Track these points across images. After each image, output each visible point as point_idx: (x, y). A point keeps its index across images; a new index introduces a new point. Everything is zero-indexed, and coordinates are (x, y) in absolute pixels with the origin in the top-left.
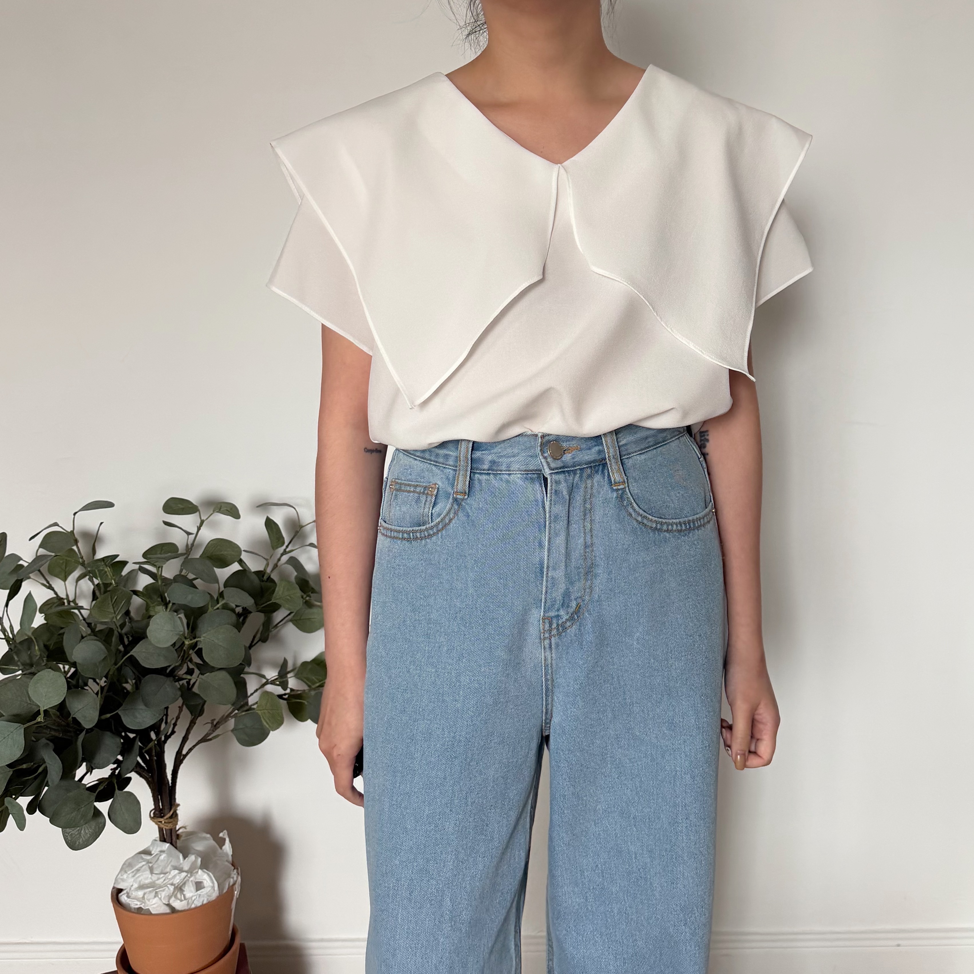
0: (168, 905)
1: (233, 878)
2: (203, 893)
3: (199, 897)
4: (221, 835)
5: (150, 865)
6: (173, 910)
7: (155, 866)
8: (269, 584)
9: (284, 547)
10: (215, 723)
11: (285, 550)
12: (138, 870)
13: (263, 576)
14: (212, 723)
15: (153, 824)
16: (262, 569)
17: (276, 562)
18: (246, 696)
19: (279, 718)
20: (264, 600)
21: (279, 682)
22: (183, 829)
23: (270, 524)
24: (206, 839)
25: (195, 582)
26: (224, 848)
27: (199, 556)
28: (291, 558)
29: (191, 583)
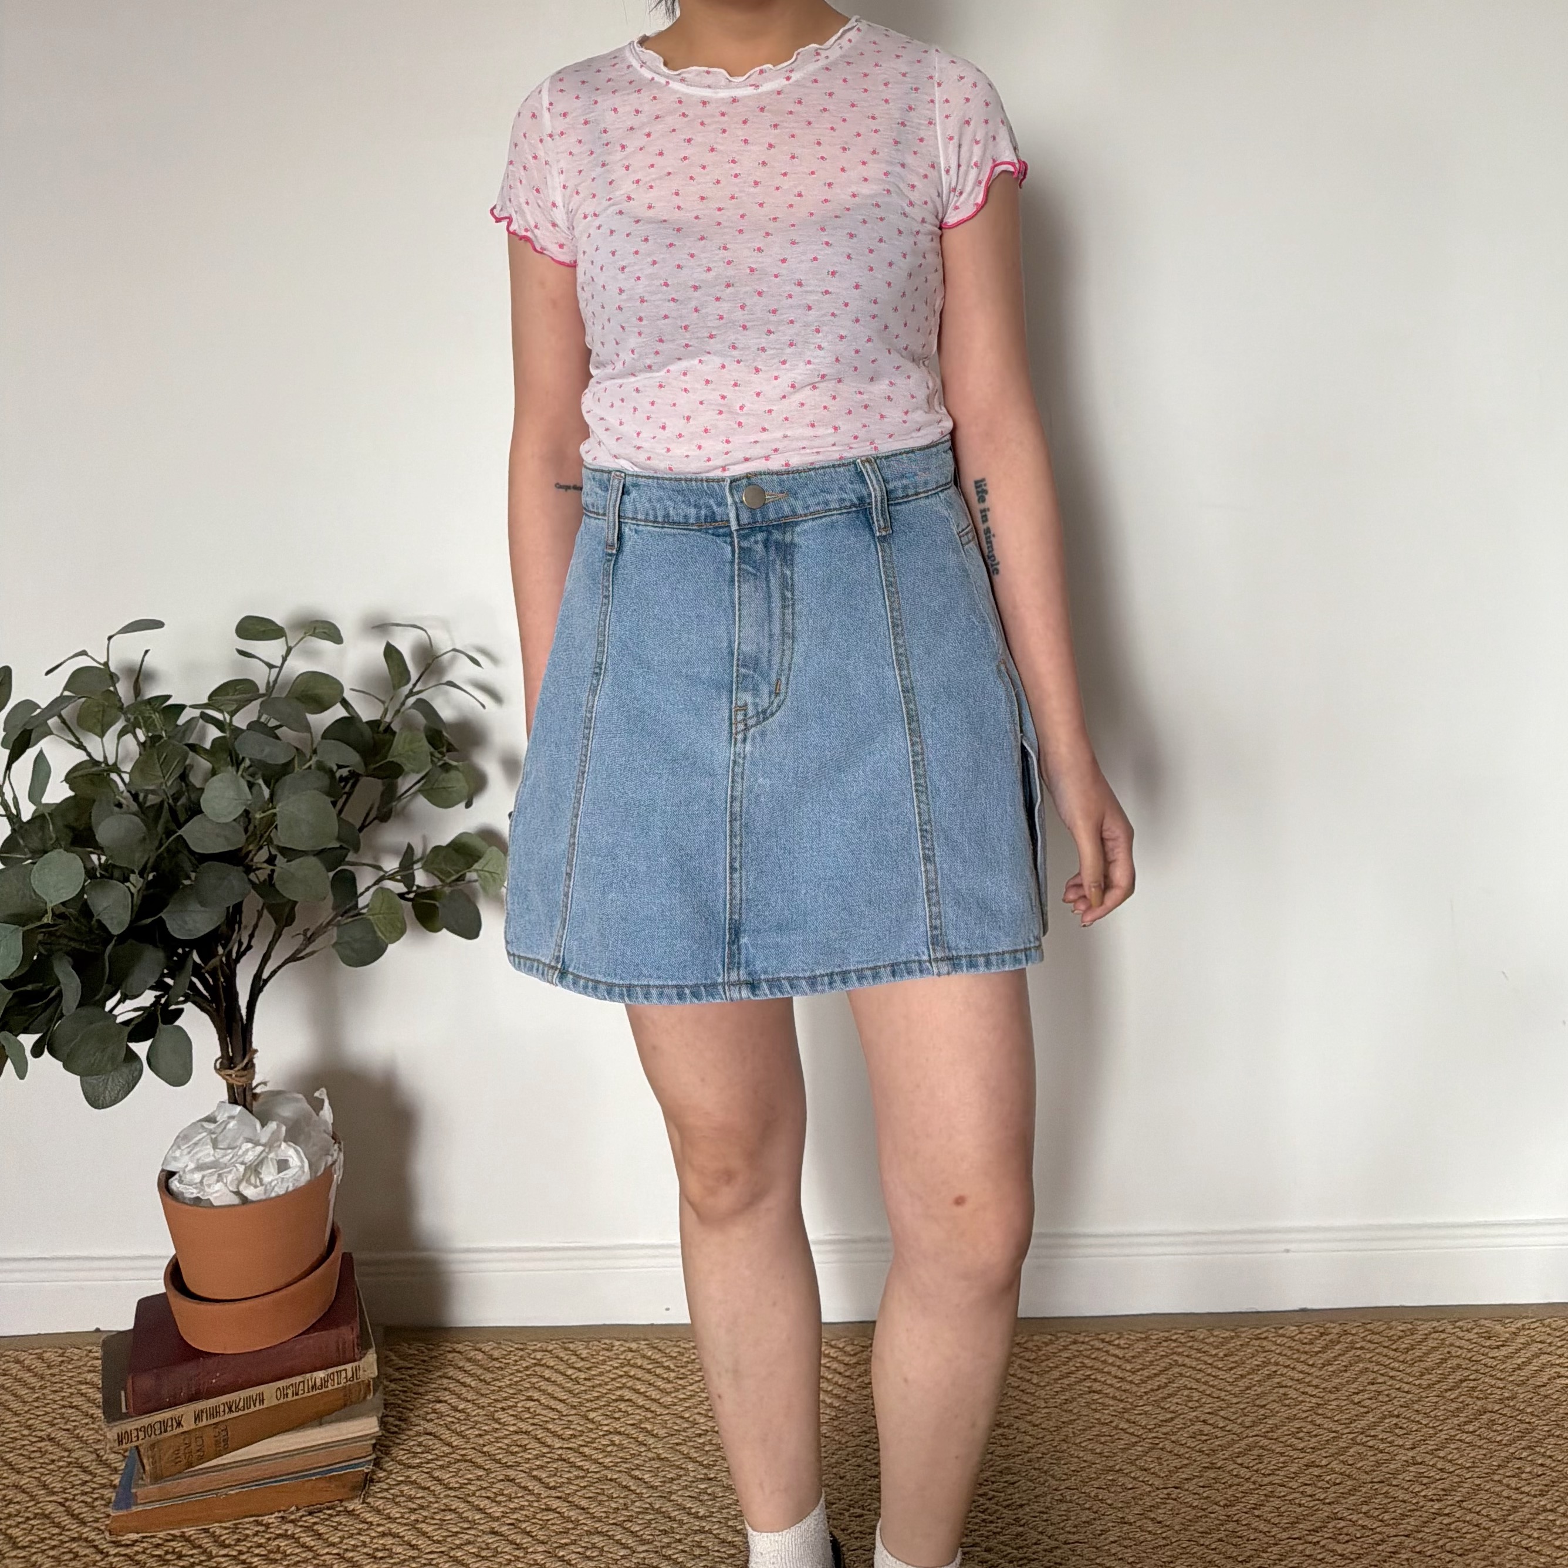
0: (238, 1193)
1: (332, 1155)
2: (288, 1176)
3: (282, 1181)
4: (317, 1094)
5: (214, 1136)
6: (245, 1200)
7: (220, 1138)
8: (387, 736)
9: (410, 686)
10: (309, 934)
11: (411, 691)
12: (196, 1144)
13: (379, 727)
14: (305, 934)
15: (220, 1078)
16: (378, 718)
17: (397, 707)
18: (355, 895)
19: (399, 925)
20: (378, 758)
21: (402, 877)
22: (262, 1086)
23: (391, 653)
24: (297, 1100)
25: (277, 731)
26: (321, 1113)
27: (284, 695)
28: (419, 700)
29: (272, 733)
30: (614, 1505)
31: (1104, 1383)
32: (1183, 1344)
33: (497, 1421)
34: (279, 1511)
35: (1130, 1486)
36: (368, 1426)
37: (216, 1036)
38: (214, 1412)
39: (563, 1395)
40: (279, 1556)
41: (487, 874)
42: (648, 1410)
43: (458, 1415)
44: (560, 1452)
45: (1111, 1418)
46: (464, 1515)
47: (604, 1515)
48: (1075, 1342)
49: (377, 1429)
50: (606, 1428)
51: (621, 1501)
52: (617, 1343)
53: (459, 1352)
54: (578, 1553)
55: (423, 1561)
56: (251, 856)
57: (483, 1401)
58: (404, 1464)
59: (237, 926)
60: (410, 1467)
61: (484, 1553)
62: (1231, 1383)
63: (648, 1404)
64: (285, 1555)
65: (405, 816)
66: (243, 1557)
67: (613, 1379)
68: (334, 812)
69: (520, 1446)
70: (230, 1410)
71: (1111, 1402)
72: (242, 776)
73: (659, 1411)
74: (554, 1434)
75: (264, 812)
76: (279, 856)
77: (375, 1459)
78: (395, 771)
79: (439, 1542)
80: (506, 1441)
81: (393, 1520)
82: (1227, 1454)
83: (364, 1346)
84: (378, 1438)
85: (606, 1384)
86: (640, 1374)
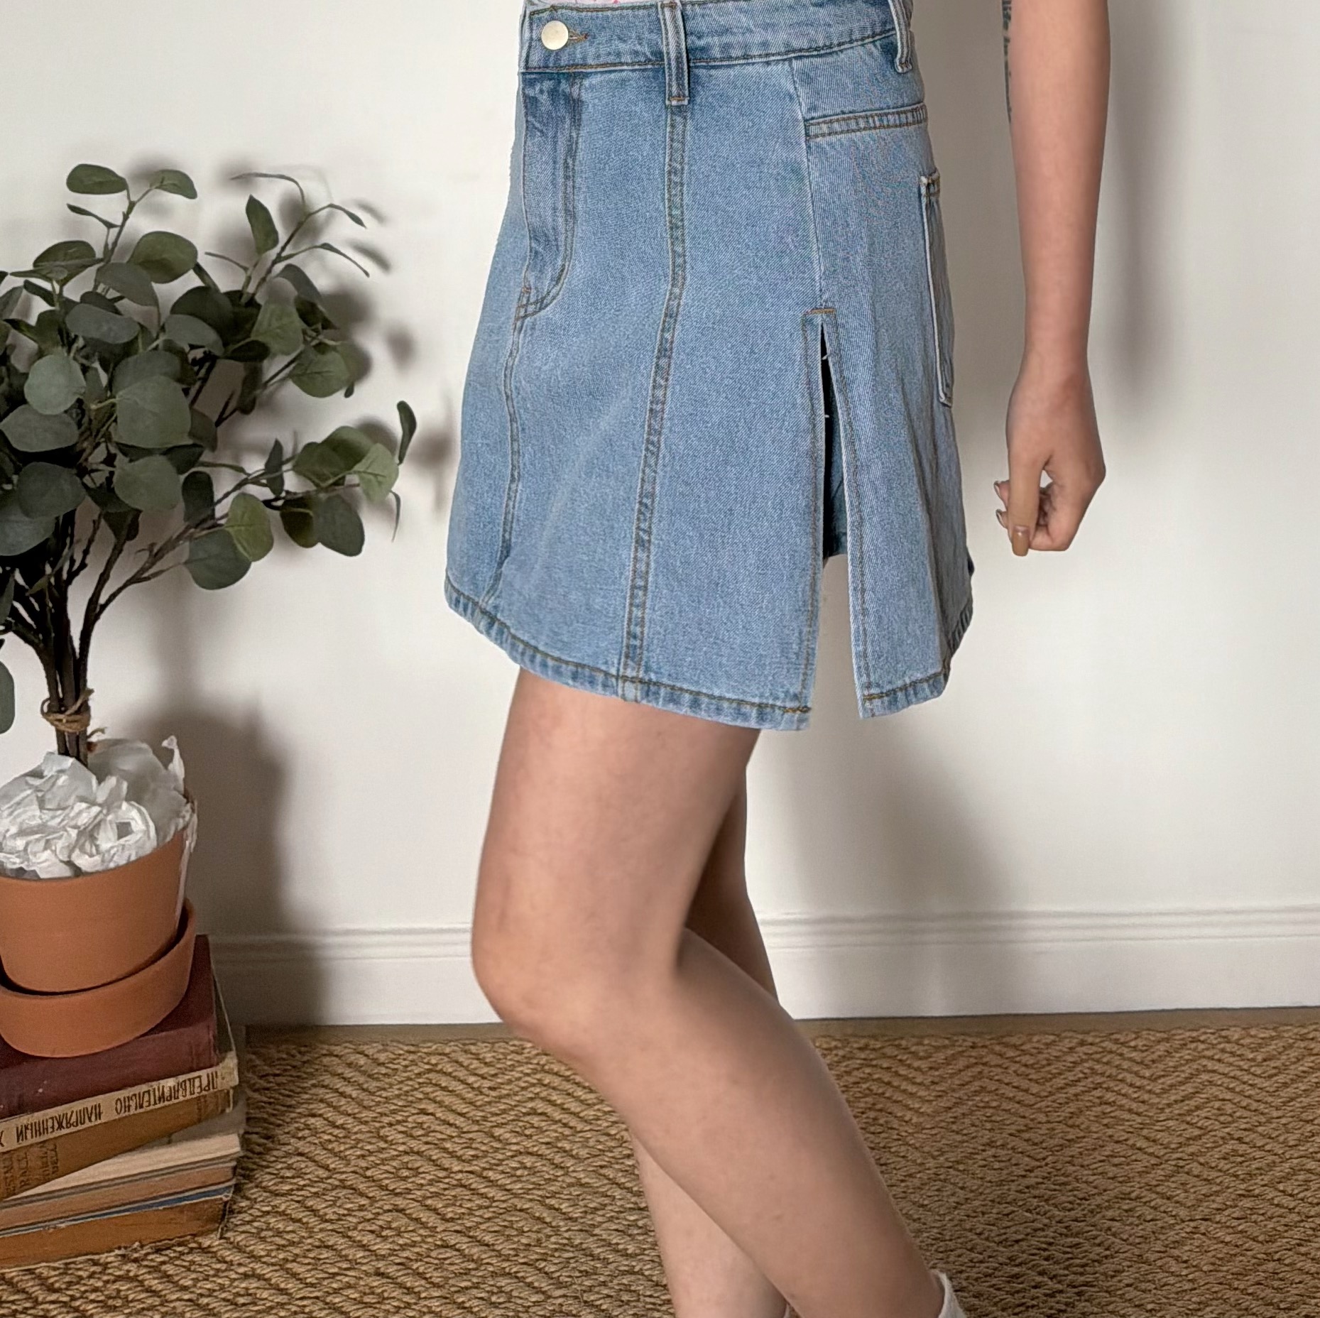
0: (69, 863)
1: (184, 817)
2: (130, 843)
3: (123, 849)
4: (165, 743)
5: (40, 794)
6: (78, 872)
7: (49, 796)
8: (250, 310)
9: (277, 249)
10: (155, 550)
11: (279, 255)
12: (18, 804)
13: (241, 297)
14: (151, 551)
15: (48, 724)
16: (238, 287)
17: (263, 275)
18: (211, 503)
19: (265, 539)
20: (239, 337)
21: (268, 480)
22: (99, 733)
23: (255, 210)
24: (140, 750)
25: (118, 305)
26: (171, 766)
27: (125, 261)
28: (289, 267)
29: (111, 306)
30: (524, 1241)
31: (1118, 1093)
32: (1213, 1046)
33: (384, 1139)
34: (119, 1248)
35: (1149, 1218)
36: (226, 1145)
37: (43, 674)
38: (39, 1129)
39: (463, 1108)
40: (119, 1303)
41: (371, 477)
42: (565, 1125)
43: (336, 1132)
44: (459, 1176)
45: (1126, 1136)
46: (344, 1253)
47: (512, 1252)
48: (1082, 1043)
49: (238, 1149)
50: (514, 1148)
51: (534, 1236)
52: (529, 1045)
53: (337, 1056)
54: (482, 1298)
55: (294, 1309)
56: (84, 455)
57: (365, 1115)
58: (271, 1192)
59: (68, 541)
60: (277, 1195)
61: (366, 1299)
62: (1271, 1094)
63: (566, 1118)
64: (127, 1301)
65: (272, 407)
66: (77, 1303)
67: (523, 1089)
68: (186, 402)
69: (411, 1169)
70: (60, 1127)
71: (1126, 1116)
72: (75, 359)
73: (580, 1127)
74: (452, 1154)
75: (100, 402)
76: (120, 456)
77: (236, 1185)
78: (258, 353)
79: (312, 1285)
80: (394, 1164)
81: (257, 1259)
82: (1267, 1178)
83: (221, 1047)
84: (239, 1160)
85: (516, 1094)
86: (556, 1081)
